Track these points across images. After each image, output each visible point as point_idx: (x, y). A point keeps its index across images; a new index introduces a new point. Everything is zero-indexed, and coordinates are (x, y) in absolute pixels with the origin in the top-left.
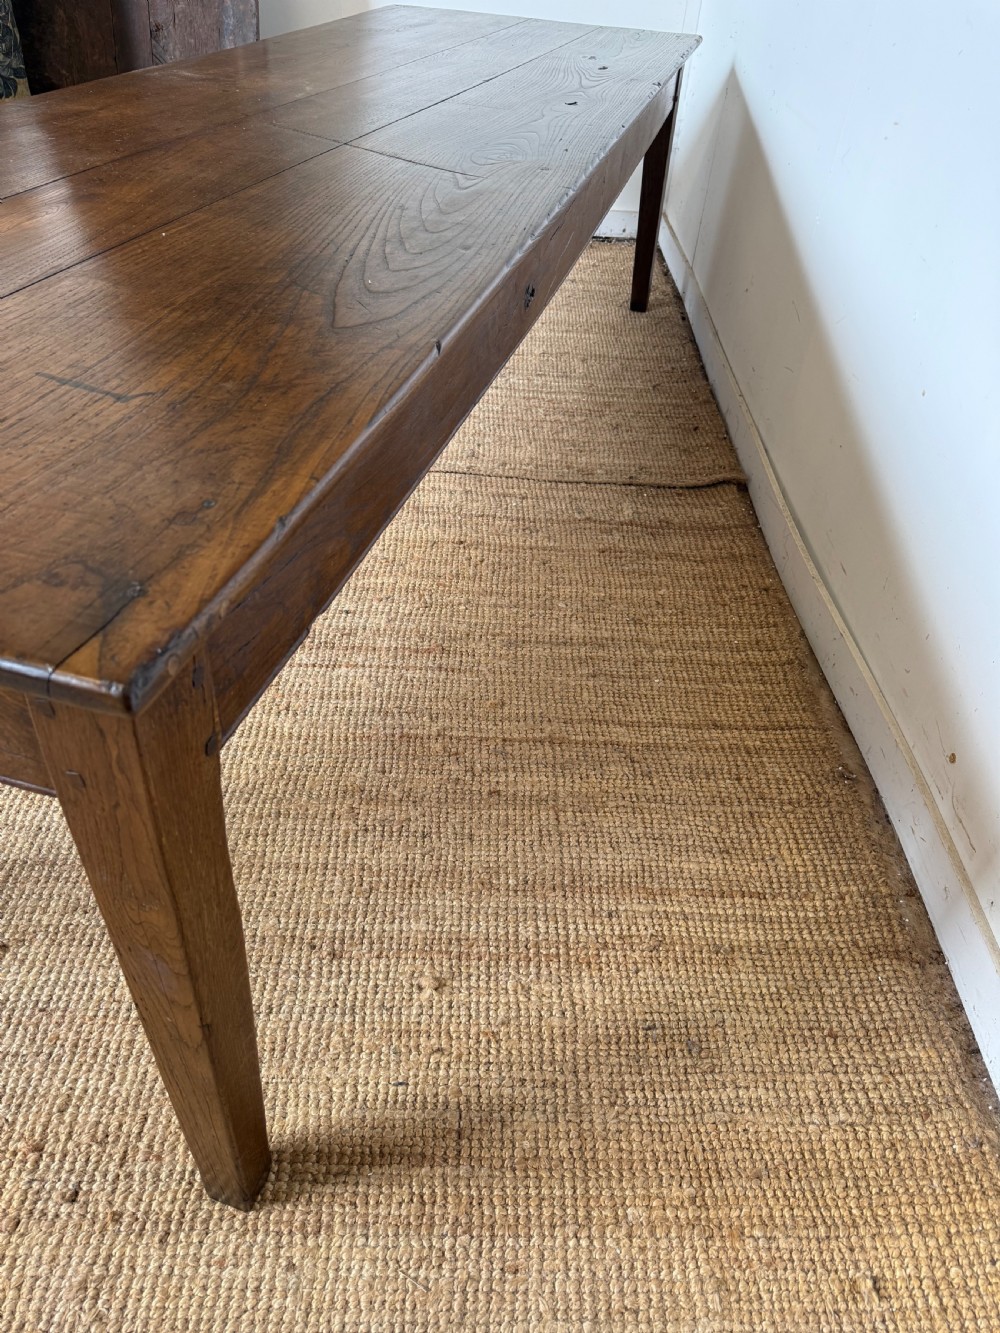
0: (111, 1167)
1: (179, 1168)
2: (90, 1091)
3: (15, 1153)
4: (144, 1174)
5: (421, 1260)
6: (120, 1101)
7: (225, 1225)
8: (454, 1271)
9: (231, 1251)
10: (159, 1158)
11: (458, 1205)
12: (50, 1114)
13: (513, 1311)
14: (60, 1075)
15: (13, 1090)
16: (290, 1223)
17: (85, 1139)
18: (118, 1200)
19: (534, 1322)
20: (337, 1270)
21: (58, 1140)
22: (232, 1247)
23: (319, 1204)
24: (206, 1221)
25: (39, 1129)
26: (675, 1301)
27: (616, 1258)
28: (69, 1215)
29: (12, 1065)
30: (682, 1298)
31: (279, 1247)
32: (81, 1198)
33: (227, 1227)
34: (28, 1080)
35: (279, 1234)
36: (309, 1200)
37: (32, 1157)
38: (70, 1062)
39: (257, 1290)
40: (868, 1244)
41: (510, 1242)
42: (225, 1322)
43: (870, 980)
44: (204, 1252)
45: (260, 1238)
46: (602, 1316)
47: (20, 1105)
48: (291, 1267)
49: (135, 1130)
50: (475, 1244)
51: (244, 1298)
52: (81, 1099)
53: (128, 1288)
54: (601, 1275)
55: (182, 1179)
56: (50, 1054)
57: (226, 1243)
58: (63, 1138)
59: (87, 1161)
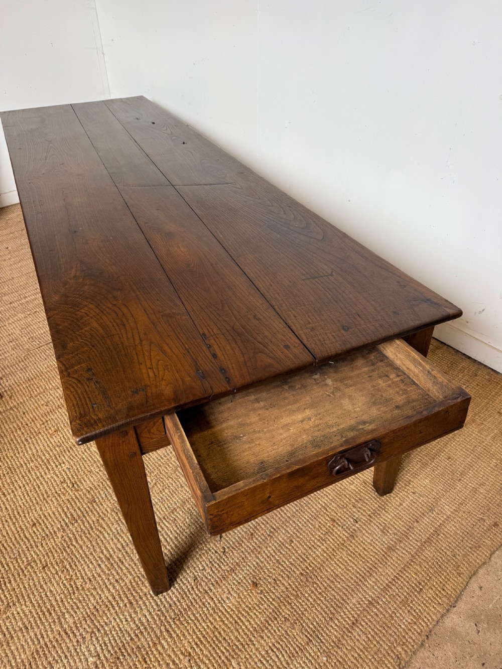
0: (354, 510)
1: (367, 498)
2: (325, 502)
3: (330, 527)
4: (362, 505)
5: (433, 471)
6: (335, 498)
7: (392, 498)
8: (440, 467)
9: (400, 501)
10: (361, 500)
11: (426, 456)
12: (325, 513)
13: (458, 464)
14: (313, 505)
15: (308, 517)
16: (402, 486)
17: (340, 510)
18: (364, 514)
19: (464, 463)
20: (422, 486)
21: (335, 516)
22: (398, 500)
23: (403, 479)
24: (387, 501)
25: (327, 518)
26: (479, 439)
27: (462, 441)
28: (359, 525)
29: (300, 513)
30: (479, 438)
31: (407, 492)
32: (358, 520)
33: (394, 499)
34: (308, 512)
35: (403, 490)
36: (400, 480)
37: (335, 524)
38: (312, 500)
39: (414, 502)
40: (493, 405)
41: (443, 454)
42: (416, 512)
43: (439, 357)
44: (395, 506)
45: (401, 494)
46: (472, 452)
47: (315, 518)
48: (414, 493)
49: (347, 500)
50: (438, 460)
51: (414, 506)
52: (327, 505)
53: (391, 525)
54: (463, 446)
55: (371, 499)
56: (305, 503)
57: (397, 501)
58: (335, 515)
59: (347, 514)
